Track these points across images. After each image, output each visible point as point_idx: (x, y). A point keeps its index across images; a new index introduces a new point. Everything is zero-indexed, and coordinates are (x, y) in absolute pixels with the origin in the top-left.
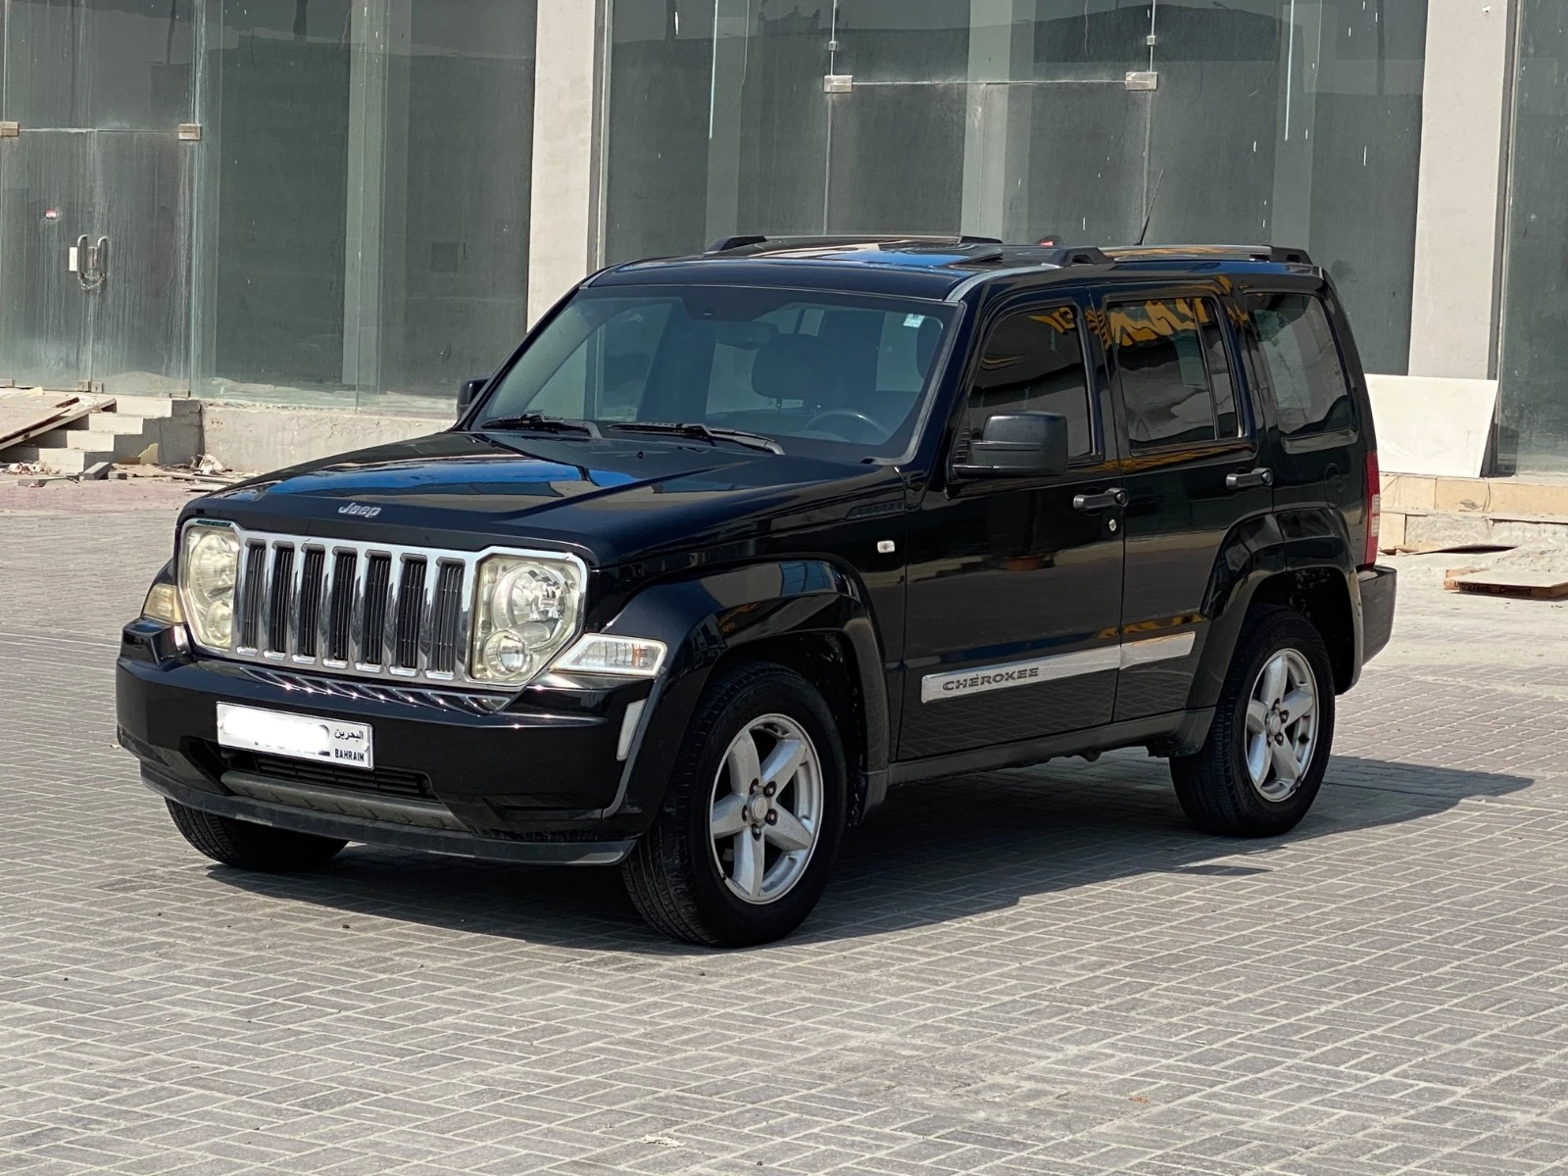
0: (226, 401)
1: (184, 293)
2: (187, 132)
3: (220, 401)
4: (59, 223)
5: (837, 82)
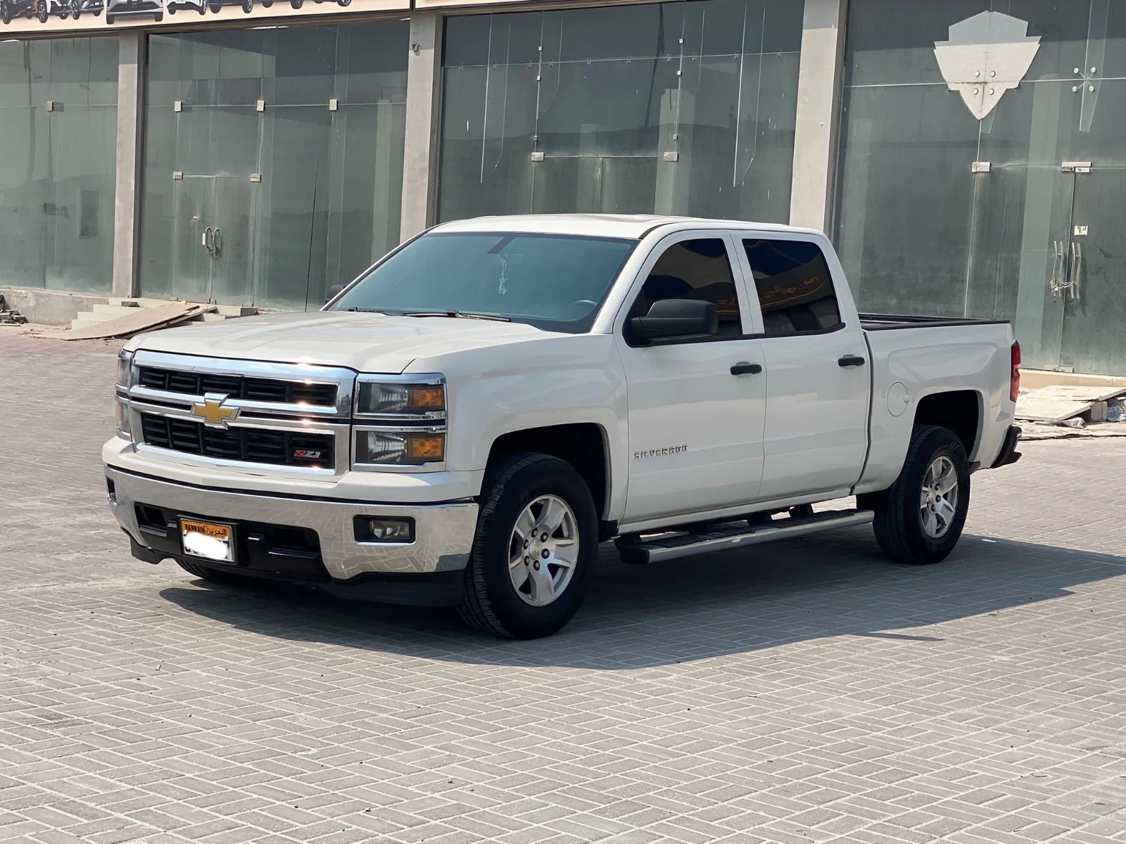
0: (268, 309)
1: (252, 255)
2: (255, 177)
3: (267, 309)
4: (199, 222)
5: (537, 155)
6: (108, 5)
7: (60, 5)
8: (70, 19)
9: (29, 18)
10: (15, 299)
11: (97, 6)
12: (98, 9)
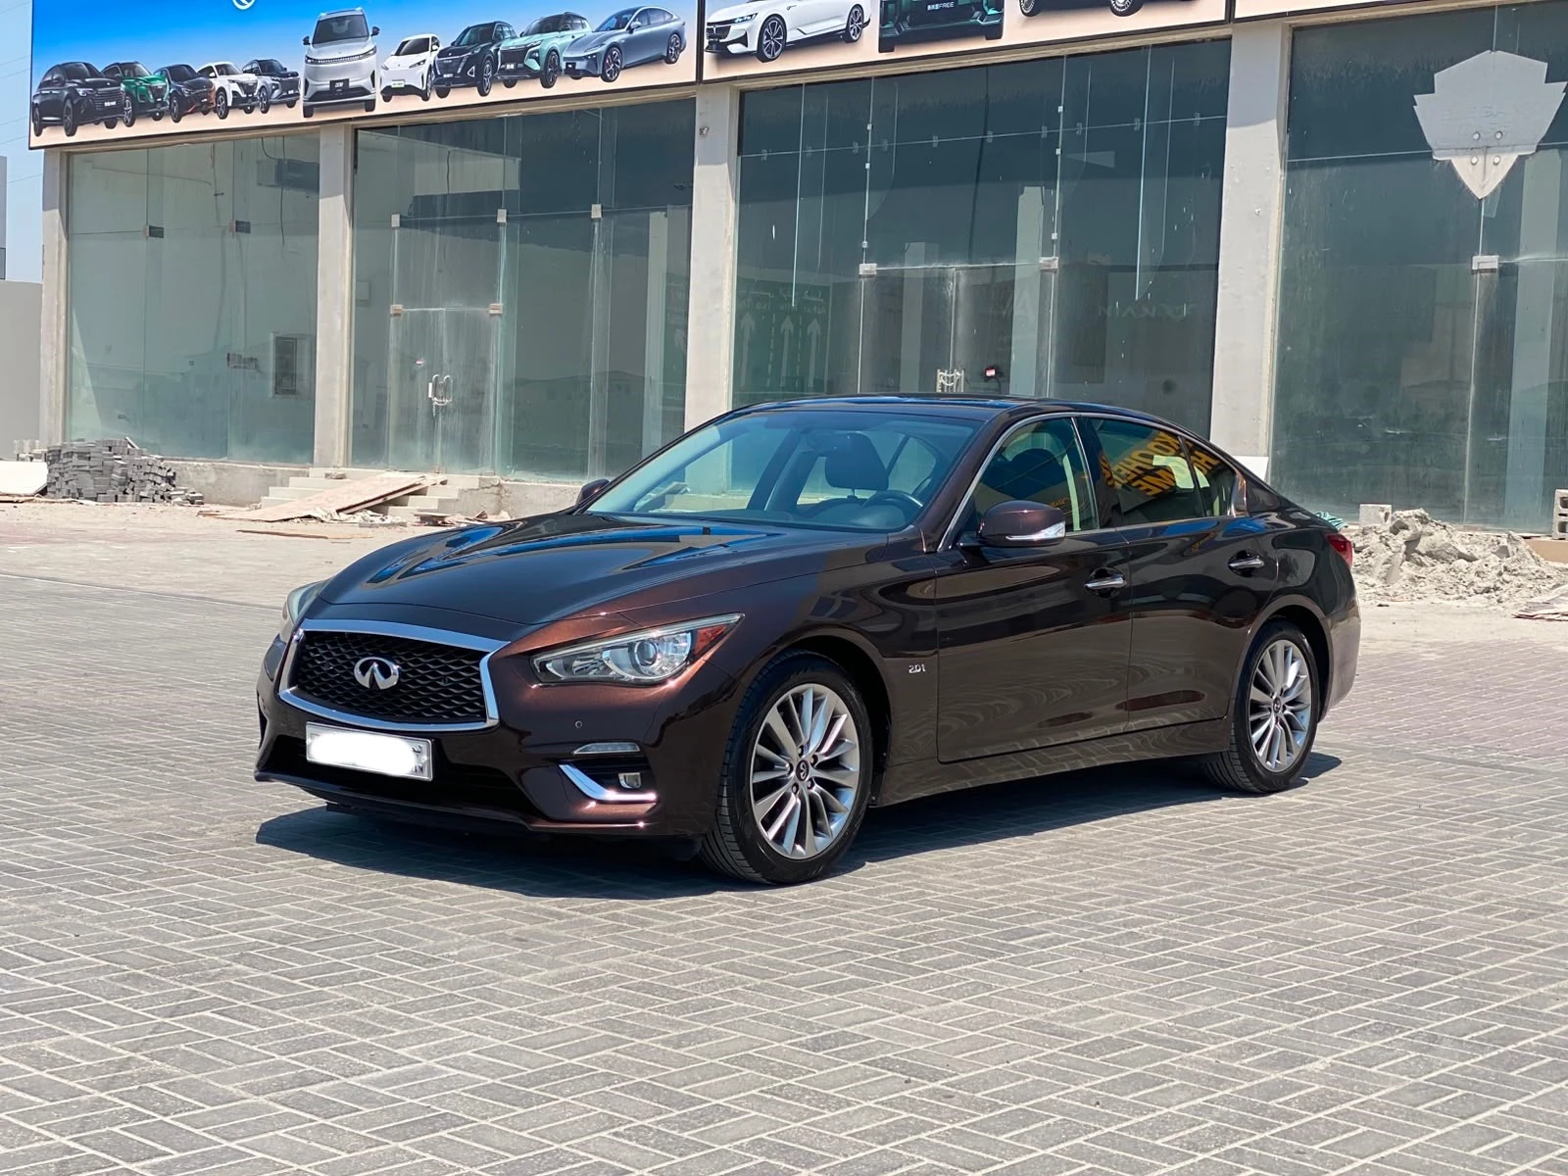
1: (492, 410)
3: (513, 478)
4: (423, 368)
5: (867, 268)
6: (305, 93)
7: (244, 96)
8: (257, 113)
9: (205, 113)
10: (191, 474)
11: (291, 95)
12: (293, 98)
